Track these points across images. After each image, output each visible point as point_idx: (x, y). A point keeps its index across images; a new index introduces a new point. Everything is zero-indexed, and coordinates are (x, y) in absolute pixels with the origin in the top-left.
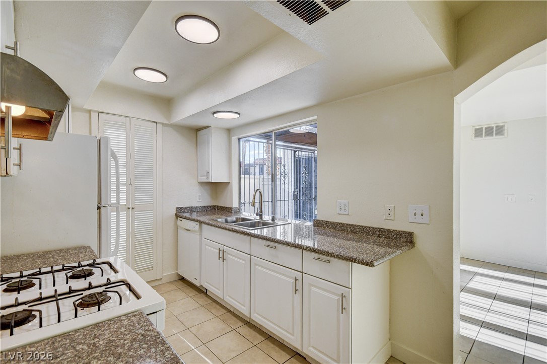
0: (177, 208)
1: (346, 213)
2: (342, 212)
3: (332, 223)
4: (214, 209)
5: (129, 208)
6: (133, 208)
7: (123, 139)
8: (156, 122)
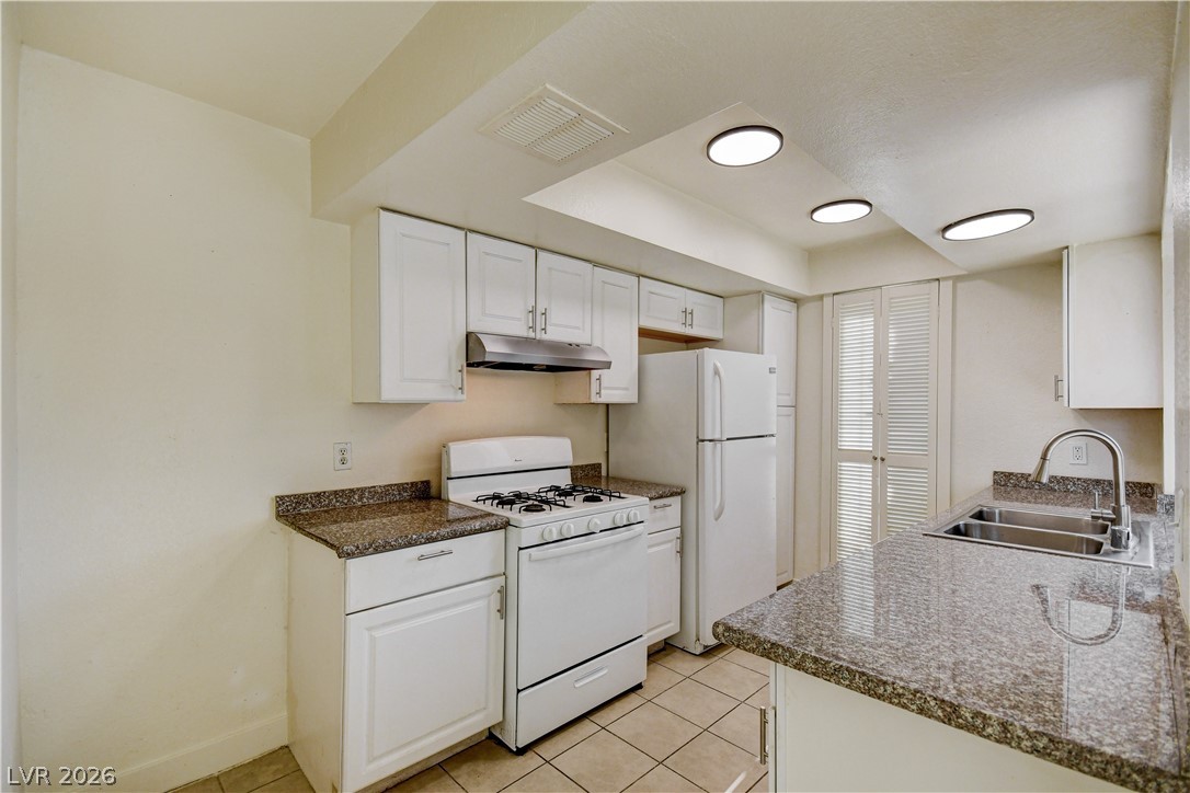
0: (995, 473)
5: (876, 459)
6: (883, 460)
7: (869, 331)
8: (938, 280)
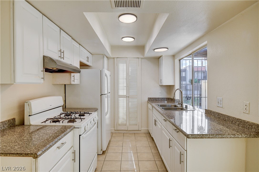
0: (148, 98)
1: (221, 106)
2: (219, 105)
3: (214, 112)
4: (169, 100)
5: (127, 97)
6: (129, 97)
7: (125, 68)
8: (138, 58)
